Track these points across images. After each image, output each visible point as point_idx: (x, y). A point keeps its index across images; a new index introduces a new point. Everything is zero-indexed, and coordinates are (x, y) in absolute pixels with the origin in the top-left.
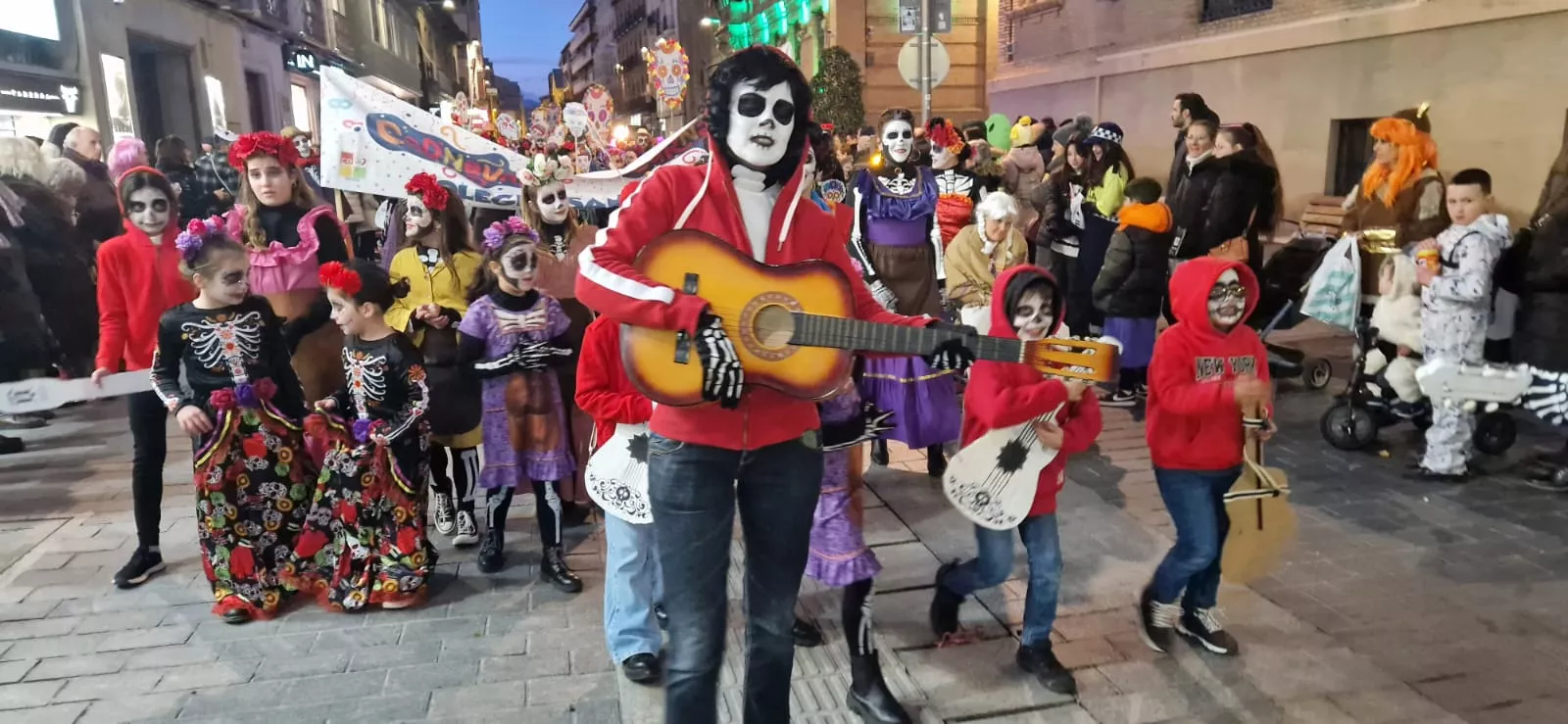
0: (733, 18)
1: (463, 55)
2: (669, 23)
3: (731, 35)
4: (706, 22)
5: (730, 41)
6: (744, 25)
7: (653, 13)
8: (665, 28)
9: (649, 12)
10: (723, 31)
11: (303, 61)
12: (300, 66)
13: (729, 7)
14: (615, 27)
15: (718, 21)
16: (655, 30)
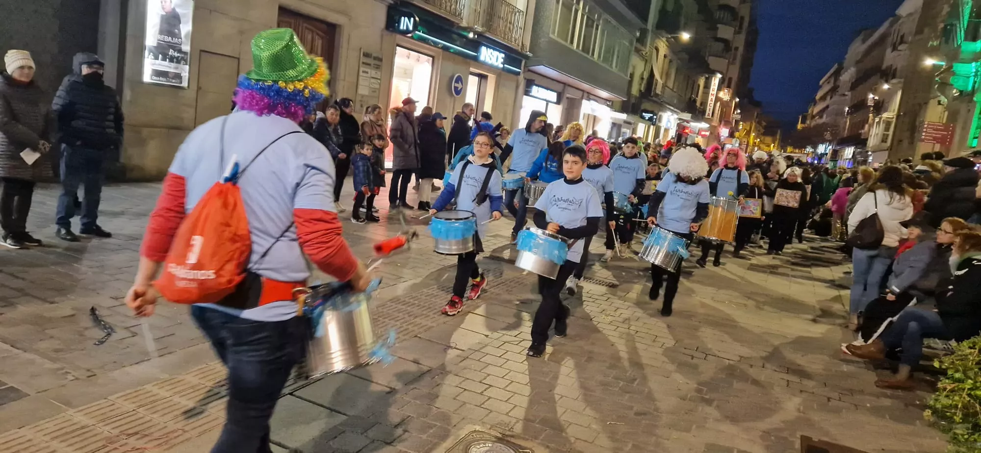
0: (962, 56)
1: (707, 86)
2: (898, 74)
3: (954, 74)
4: (929, 62)
5: (952, 80)
6: (974, 64)
7: (887, 68)
8: (894, 77)
9: (884, 66)
10: (945, 70)
11: (406, 23)
12: (401, 28)
13: (959, 46)
14: (854, 80)
15: (943, 63)
16: (884, 78)
